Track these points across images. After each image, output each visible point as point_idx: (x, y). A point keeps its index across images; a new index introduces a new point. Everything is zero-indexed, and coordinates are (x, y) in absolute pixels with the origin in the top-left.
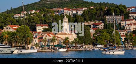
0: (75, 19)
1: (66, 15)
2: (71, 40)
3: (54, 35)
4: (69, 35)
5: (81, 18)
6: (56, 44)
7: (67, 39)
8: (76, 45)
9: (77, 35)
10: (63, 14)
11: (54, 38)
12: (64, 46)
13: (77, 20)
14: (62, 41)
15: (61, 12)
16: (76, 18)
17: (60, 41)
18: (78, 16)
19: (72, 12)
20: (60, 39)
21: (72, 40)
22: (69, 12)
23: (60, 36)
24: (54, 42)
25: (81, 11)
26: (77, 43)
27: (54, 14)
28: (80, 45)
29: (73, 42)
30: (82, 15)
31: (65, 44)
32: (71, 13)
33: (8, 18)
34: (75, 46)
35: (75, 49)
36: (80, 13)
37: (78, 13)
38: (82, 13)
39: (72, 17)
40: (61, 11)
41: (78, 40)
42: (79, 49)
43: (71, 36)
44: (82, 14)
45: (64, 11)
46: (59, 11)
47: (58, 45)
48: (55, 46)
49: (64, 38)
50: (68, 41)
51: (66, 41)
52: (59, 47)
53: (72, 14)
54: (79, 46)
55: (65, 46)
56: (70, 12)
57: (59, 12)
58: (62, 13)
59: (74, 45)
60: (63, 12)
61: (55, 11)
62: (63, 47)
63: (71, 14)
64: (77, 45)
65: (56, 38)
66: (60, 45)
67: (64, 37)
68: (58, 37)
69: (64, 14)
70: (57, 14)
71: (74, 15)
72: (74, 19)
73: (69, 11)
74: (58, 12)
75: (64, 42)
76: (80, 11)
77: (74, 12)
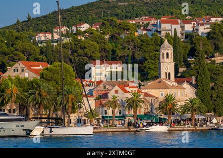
0: (189, 47)
1: (167, 36)
2: (179, 103)
3: (136, 89)
4: (175, 90)
5: (205, 45)
6: (142, 113)
7: (168, 99)
8: (192, 115)
9: (194, 90)
10: (160, 32)
11: (138, 97)
12: (162, 117)
13: (195, 50)
14: (157, 105)
15: (155, 29)
16: (192, 43)
17: (151, 105)
18: (198, 40)
19: (183, 28)
20: (153, 99)
21: (183, 104)
22: (175, 29)
23: (152, 92)
24: (137, 106)
25: (206, 26)
26: (195, 110)
27: (136, 34)
28: (203, 117)
29: (186, 109)
30: (207, 37)
31: (166, 114)
32: (179, 30)
33: (19, 44)
34: (190, 119)
35: (191, 127)
36: (203, 30)
37: (197, 30)
38: (209, 30)
39: (183, 42)
40: (154, 25)
41: (198, 102)
42: (202, 126)
43: (179, 92)
44: (209, 33)
45: (163, 25)
46: (148, 24)
47: (147, 115)
48: (140, 118)
49: (162, 98)
50: (173, 105)
51: (168, 105)
52: (150, 121)
53: (182, 34)
54: (201, 117)
55: (165, 119)
56: (178, 27)
57: (149, 28)
58: (157, 31)
59: (188, 115)
60: (160, 27)
61: (138, 26)
62: (161, 122)
63: (179, 35)
64: (197, 117)
65: (142, 97)
66: (151, 116)
67: (162, 95)
68: (146, 95)
69: (162, 32)
70: (144, 32)
71: (188, 36)
72: (186, 47)
73: (174, 26)
74: (145, 27)
75: (161, 108)
76: (202, 25)
77: (188, 28)
